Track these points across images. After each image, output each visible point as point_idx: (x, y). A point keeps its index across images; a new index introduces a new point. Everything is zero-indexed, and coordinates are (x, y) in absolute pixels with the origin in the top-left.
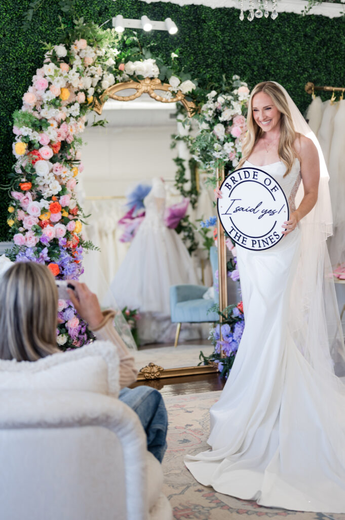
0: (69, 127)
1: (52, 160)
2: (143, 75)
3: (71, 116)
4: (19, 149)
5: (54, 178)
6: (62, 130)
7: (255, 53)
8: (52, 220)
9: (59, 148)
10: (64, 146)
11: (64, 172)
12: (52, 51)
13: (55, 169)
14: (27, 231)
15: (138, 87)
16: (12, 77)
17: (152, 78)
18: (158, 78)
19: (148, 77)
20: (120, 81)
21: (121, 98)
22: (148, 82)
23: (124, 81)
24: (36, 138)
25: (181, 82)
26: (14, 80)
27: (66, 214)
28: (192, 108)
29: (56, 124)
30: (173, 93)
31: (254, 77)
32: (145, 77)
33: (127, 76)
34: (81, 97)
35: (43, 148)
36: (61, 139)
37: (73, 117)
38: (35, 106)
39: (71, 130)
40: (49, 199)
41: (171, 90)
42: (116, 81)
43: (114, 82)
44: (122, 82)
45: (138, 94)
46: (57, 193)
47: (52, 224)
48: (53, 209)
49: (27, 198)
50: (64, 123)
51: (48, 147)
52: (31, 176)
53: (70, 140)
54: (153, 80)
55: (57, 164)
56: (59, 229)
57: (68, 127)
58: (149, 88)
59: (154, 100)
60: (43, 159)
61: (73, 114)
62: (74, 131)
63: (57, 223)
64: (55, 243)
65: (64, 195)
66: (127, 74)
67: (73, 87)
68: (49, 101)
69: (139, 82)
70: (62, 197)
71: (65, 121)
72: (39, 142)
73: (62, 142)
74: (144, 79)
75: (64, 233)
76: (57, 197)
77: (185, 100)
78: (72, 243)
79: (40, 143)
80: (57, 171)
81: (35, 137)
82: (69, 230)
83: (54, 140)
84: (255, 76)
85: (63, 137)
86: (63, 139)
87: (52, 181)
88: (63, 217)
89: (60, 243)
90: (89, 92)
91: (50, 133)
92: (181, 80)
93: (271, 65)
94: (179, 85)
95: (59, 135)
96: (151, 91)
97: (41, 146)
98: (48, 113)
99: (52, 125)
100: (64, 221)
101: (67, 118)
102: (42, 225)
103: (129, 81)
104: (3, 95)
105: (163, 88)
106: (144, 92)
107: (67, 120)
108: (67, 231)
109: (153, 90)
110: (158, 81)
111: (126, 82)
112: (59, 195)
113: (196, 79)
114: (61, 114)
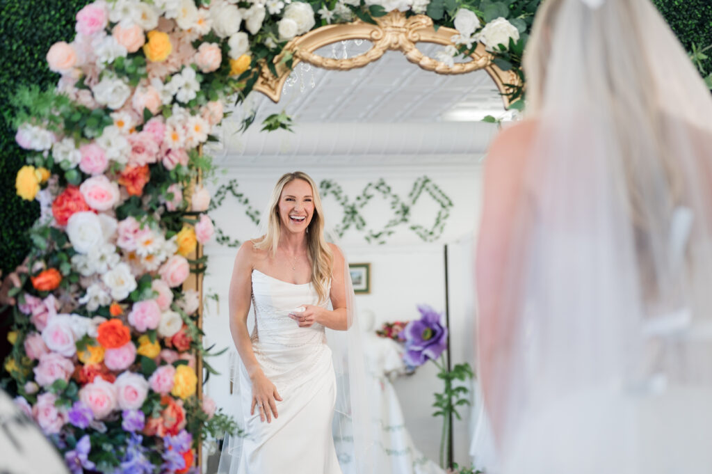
0: (169, 128)
1: (120, 214)
2: (384, 5)
3: (174, 100)
5: (117, 257)
6: (146, 137)
8: (110, 365)
9: (142, 181)
10: (158, 175)
11: (148, 243)
13: (122, 232)
14: (41, 390)
15: (374, 35)
17: (410, 14)
18: (426, 13)
19: (396, 11)
20: (329, 21)
21: (331, 63)
22: (401, 22)
23: (339, 21)
24: (70, 158)
25: (483, 22)
26: (59, 20)
27: (150, 350)
28: (511, 86)
29: (129, 120)
30: (462, 48)
31: (674, 13)
32: (388, 9)
33: (348, 10)
34: (210, 57)
35: (88, 182)
36: (143, 159)
37: (182, 105)
38: (84, 77)
39: (175, 137)
40: (103, 311)
41: (458, 42)
42: (319, 21)
43: (313, 23)
44: (333, 22)
45: (374, 53)
46: (124, 295)
47: (111, 375)
48: (113, 337)
49: (46, 310)
50: (157, 121)
51: (105, 180)
52: (61, 250)
53: (172, 162)
54: (412, 19)
55: (130, 222)
56: (128, 387)
57: (165, 129)
58: (402, 39)
59: (416, 67)
60: (89, 209)
61: (181, 98)
62: (182, 139)
63: (123, 371)
64: (114, 421)
65: (142, 300)
66: (348, 5)
67: (181, 30)
68: (110, 61)
69: (374, 23)
70: (136, 307)
71: (160, 113)
72: (77, 168)
73: (151, 166)
74: (385, 14)
75: (142, 396)
76: (125, 306)
77: (494, 67)
78: (163, 422)
79: (83, 168)
80: (126, 239)
81: (68, 153)
82: (157, 390)
83: (122, 160)
84: (676, 9)
85: (150, 154)
86: (153, 160)
87: (112, 265)
88: (139, 358)
89: (126, 425)
90: (231, 43)
91: (109, 144)
92: (481, 19)
94: (478, 30)
95: (137, 150)
96: (408, 46)
97: (84, 177)
98: (110, 91)
99: (121, 124)
100: (142, 367)
101: (164, 106)
102: (79, 380)
103: (352, 21)
105: (439, 39)
106: (390, 48)
107: (164, 111)
108: (151, 392)
109: (415, 43)
110: (426, 21)
111: (344, 22)
112: (129, 302)
113: (522, 16)
114: (149, 96)
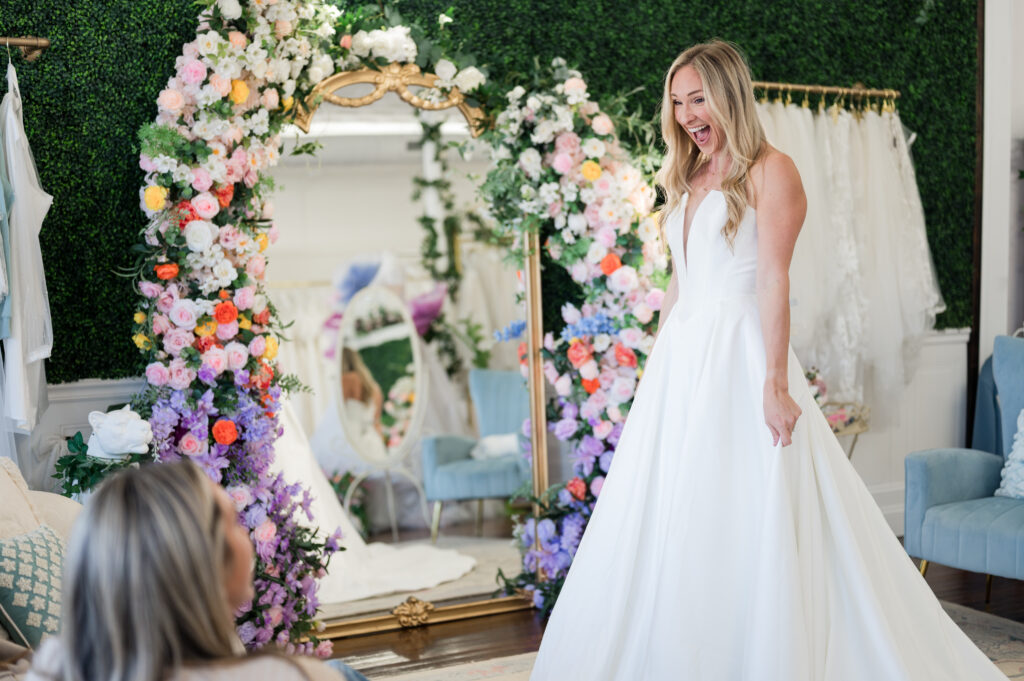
0: (250, 156)
1: (218, 220)
2: (387, 57)
3: (252, 134)
4: (153, 198)
5: (223, 254)
6: (235, 161)
7: (591, 17)
8: (222, 337)
9: (230, 198)
10: (241, 192)
11: (242, 244)
12: (212, 7)
13: (223, 237)
14: (170, 357)
15: (378, 79)
16: (135, 61)
17: (403, 64)
18: (415, 63)
19: (395, 62)
20: (343, 68)
21: (346, 101)
22: (396, 70)
23: (351, 69)
24: (186, 178)
25: (459, 69)
26: (140, 67)
27: (246, 324)
28: (478, 119)
29: (223, 151)
30: (444, 91)
31: (590, 63)
32: (390, 60)
33: (357, 60)
34: (271, 98)
35: (198, 198)
36: (234, 179)
37: (257, 136)
38: (183, 116)
39: (254, 162)
40: (214, 295)
41: (441, 86)
42: (337, 69)
43: (332, 70)
44: (346, 69)
45: (377, 94)
46: (228, 283)
47: (222, 343)
48: (222, 315)
49: (171, 296)
50: (240, 148)
51: (209, 195)
52: (177, 251)
53: (251, 181)
54: (405, 67)
55: (228, 228)
56: (235, 353)
57: (247, 156)
58: (397, 83)
59: (407, 105)
60: (200, 218)
61: (256, 131)
62: (259, 164)
63: (230, 341)
64: (226, 380)
65: (242, 287)
66: (358, 56)
67: (255, 78)
68: (210, 104)
69: (379, 71)
70: (237, 292)
71: (242, 143)
72: (191, 186)
73: (236, 184)
74: (389, 64)
75: (244, 361)
76: (230, 292)
77: (467, 106)
78: (261, 379)
79: (194, 186)
80: (227, 240)
81: (184, 174)
82: (254, 354)
83: (220, 180)
84: (592, 60)
85: (238, 175)
86: (238, 180)
87: (219, 261)
88: (241, 330)
89: (238, 380)
90: (285, 87)
91: (212, 168)
92: (457, 67)
93: (620, 40)
94: (455, 76)
95: (230, 172)
96: (402, 88)
97: (195, 193)
98: (208, 129)
99: (216, 152)
100: (243, 337)
101: (244, 138)
102: (200, 347)
103: (361, 68)
104: (120, 95)
105: (424, 82)
106: (389, 90)
107: (244, 142)
108: (250, 356)
109: (406, 85)
110: (415, 69)
111: (354, 70)
112: (232, 287)
113: (485, 66)
114: (233, 131)
